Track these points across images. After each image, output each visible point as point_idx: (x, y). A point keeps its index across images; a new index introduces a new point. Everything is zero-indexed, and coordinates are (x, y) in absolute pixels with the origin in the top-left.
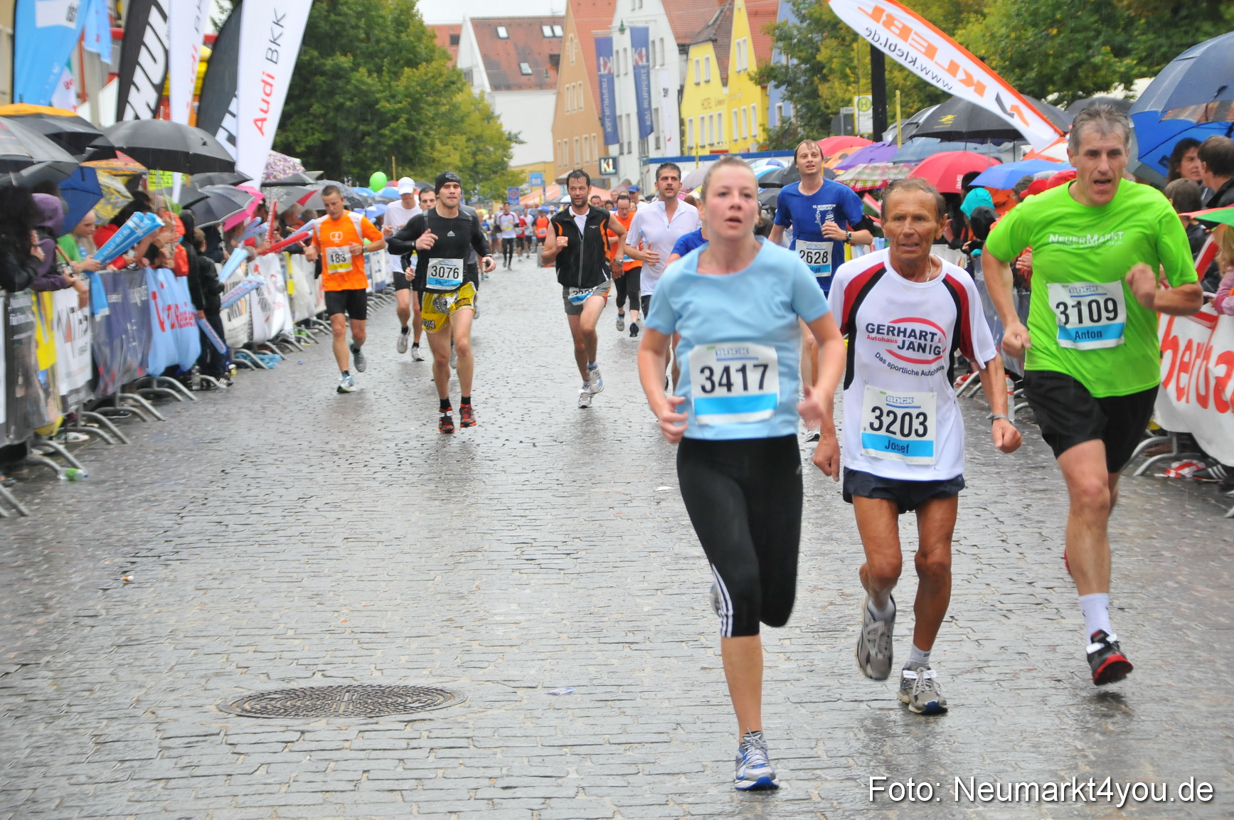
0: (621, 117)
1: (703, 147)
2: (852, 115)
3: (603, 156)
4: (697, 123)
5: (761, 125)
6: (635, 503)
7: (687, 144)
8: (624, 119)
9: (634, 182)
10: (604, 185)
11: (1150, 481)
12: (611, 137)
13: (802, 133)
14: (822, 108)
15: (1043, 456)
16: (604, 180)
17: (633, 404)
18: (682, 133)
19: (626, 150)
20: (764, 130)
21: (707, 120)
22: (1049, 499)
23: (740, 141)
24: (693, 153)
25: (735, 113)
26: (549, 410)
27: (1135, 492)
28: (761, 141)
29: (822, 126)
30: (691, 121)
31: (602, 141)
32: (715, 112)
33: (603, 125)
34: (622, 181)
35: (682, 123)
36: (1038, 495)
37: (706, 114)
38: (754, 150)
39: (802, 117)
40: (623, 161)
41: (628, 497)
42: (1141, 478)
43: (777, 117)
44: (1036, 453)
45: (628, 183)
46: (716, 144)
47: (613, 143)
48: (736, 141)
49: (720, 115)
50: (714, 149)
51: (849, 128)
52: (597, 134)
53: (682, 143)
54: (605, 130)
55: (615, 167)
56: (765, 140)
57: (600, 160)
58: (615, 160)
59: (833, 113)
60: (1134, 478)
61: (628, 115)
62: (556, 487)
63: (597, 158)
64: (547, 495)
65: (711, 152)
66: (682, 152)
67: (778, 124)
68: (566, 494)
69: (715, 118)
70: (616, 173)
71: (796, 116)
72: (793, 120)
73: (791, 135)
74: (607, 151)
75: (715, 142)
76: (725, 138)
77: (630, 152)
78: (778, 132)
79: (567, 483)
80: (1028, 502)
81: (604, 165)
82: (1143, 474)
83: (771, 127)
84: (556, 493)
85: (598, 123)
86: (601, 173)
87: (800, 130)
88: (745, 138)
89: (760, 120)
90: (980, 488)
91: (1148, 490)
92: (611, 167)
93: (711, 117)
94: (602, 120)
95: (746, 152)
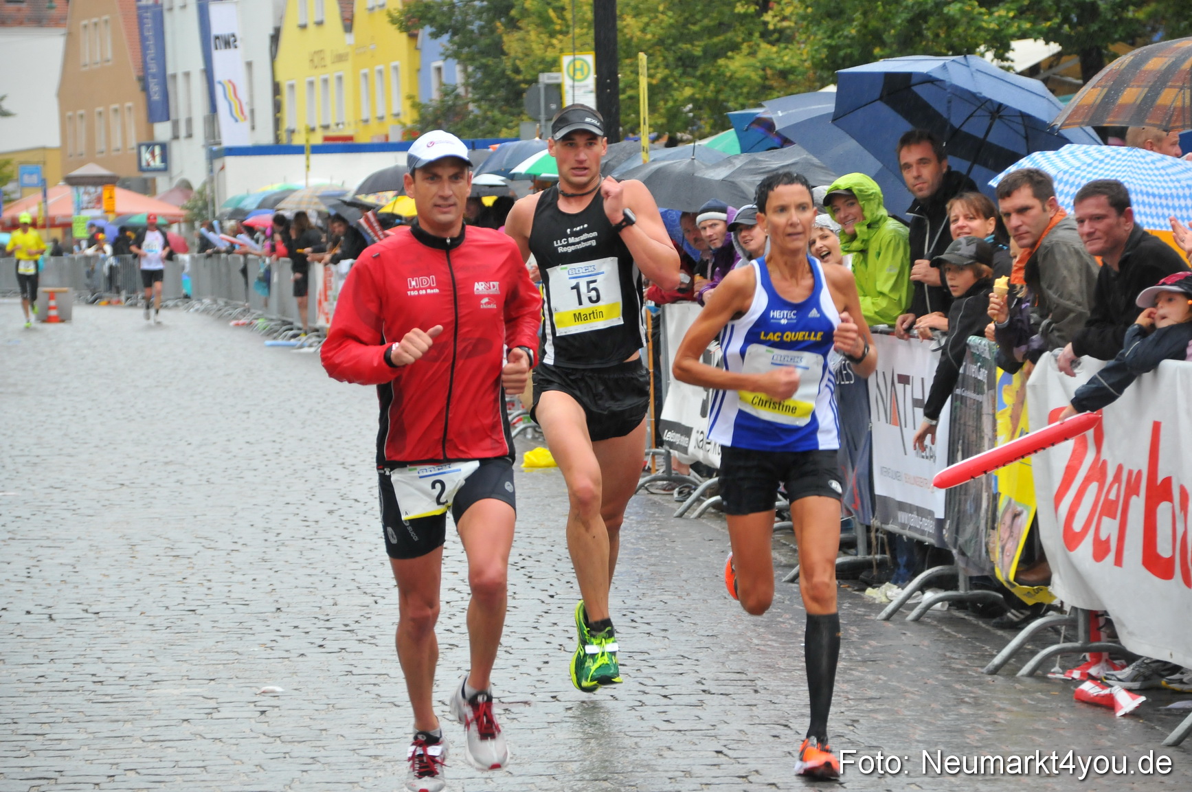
0: (174, 76)
1: (313, 130)
2: (558, 87)
3: (144, 140)
4: (302, 89)
5: (410, 97)
6: (225, 712)
7: (287, 124)
8: (181, 80)
9: (197, 185)
10: (146, 188)
11: (1042, 686)
12: (159, 110)
13: (477, 112)
14: (509, 72)
15: (874, 643)
16: (145, 181)
17: (211, 552)
18: (277, 107)
19: (183, 132)
20: (415, 106)
21: (318, 85)
22: (886, 711)
23: (374, 123)
24: (298, 140)
25: (365, 75)
26: (72, 561)
27: (1019, 703)
28: (409, 123)
29: (507, 101)
30: (292, 87)
31: (142, 114)
32: (331, 72)
33: (145, 89)
34: (176, 181)
35: (277, 89)
36: (870, 706)
37: (318, 76)
38: (395, 137)
39: (475, 87)
40: (177, 150)
41: (212, 704)
42: (1029, 680)
43: (434, 84)
44: (863, 636)
45: (186, 186)
46: (333, 127)
47: (161, 120)
48: (366, 121)
49: (340, 78)
50: (330, 133)
51: (553, 106)
52: (134, 104)
53: (277, 122)
54: (148, 97)
55: (165, 158)
56: (415, 122)
57: (139, 146)
58: (164, 147)
59: (525, 81)
60: (1018, 681)
61: (187, 75)
62: (92, 687)
63: (133, 143)
64: (77, 699)
65: (326, 139)
66: (277, 137)
67: (435, 95)
68: (108, 699)
69: (333, 83)
70: (165, 169)
71: (466, 85)
72: (461, 91)
73: (457, 114)
74: (151, 132)
75: (332, 121)
76: (349, 117)
77: (190, 136)
78: (436, 109)
79: (111, 680)
80: (852, 715)
81: (146, 156)
82: (1032, 674)
83: (424, 101)
84: (92, 696)
85: (136, 87)
86: (141, 169)
87: (471, 107)
88: (381, 118)
89: (406, 90)
90: (778, 692)
91: (1039, 700)
92: (158, 159)
93: (325, 81)
94: (143, 81)
95: (381, 140)
